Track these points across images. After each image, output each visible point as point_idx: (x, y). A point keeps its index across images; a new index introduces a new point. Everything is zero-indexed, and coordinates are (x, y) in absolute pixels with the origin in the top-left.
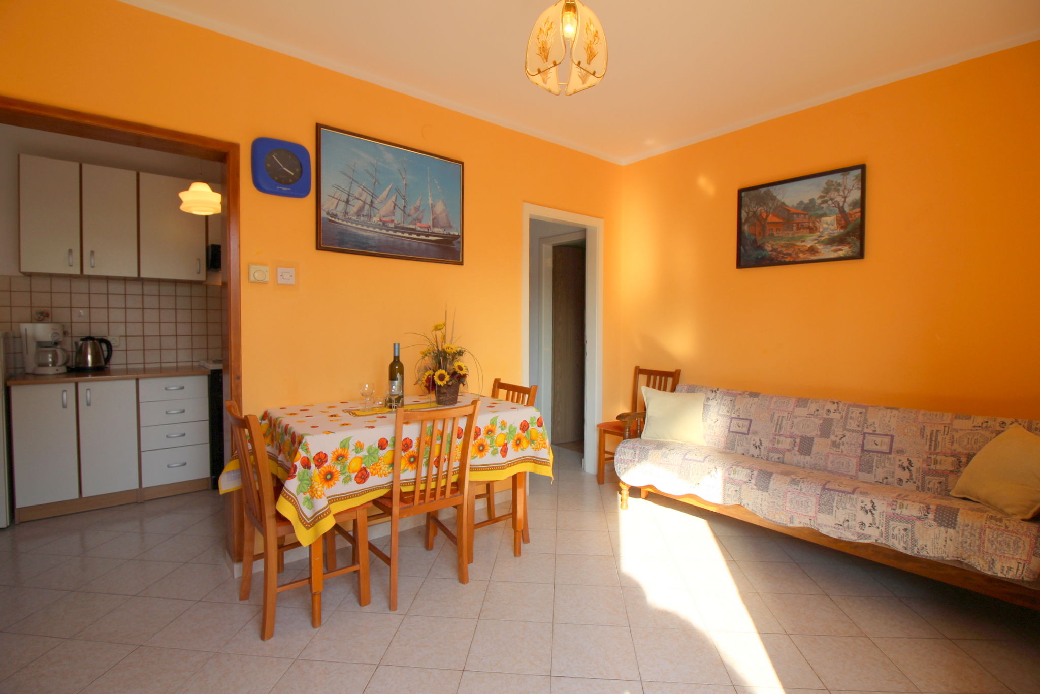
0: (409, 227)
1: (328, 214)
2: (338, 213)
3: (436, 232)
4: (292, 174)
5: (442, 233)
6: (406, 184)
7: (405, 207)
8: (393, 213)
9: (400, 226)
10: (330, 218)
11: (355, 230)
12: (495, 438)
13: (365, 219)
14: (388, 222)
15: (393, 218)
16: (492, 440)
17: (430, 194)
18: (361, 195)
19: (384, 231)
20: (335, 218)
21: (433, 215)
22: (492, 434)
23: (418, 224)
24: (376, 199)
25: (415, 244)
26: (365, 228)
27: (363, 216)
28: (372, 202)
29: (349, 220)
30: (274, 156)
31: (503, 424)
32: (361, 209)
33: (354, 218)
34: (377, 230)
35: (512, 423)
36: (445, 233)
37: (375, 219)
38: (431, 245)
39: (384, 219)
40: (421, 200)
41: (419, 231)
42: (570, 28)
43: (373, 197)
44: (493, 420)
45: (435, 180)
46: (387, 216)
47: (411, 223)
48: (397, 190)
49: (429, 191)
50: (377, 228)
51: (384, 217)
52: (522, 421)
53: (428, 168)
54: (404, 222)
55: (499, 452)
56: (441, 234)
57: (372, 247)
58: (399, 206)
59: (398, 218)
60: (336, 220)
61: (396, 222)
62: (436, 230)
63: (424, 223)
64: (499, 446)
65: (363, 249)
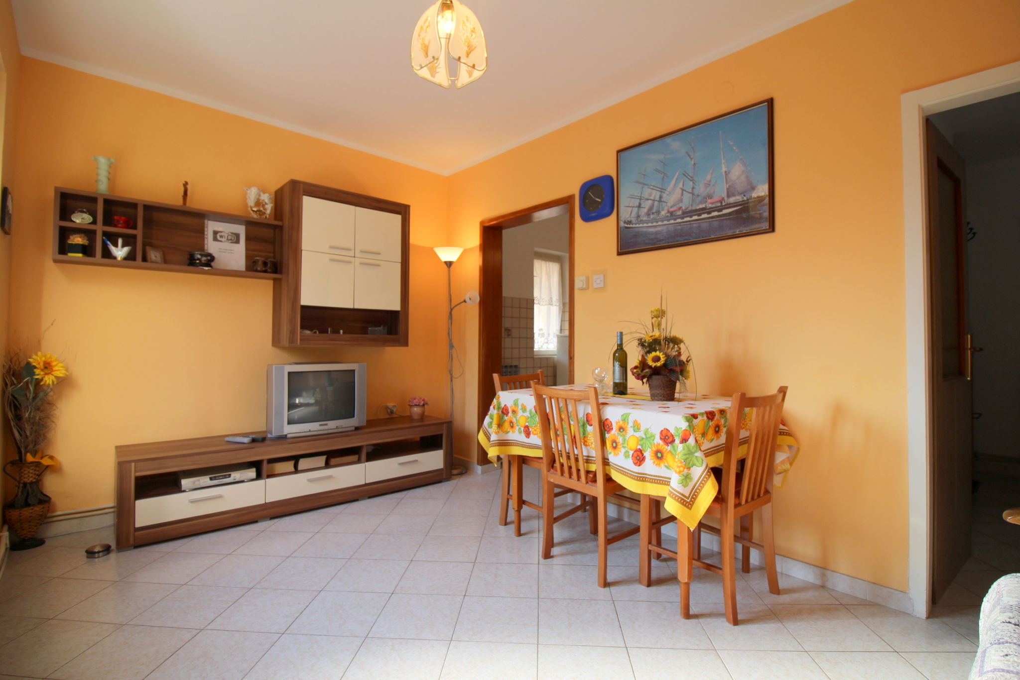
0: (698, 208)
1: (625, 222)
2: (633, 219)
3: (733, 202)
4: (600, 200)
5: (741, 200)
6: (694, 164)
7: (693, 188)
8: (681, 200)
9: (687, 210)
10: (626, 226)
11: (645, 230)
12: (627, 439)
13: (655, 216)
14: (675, 211)
15: (681, 205)
16: (624, 440)
17: (723, 161)
18: (650, 195)
19: (672, 222)
20: (630, 224)
21: (727, 183)
22: (624, 433)
23: (709, 201)
24: (664, 192)
25: (705, 225)
26: (655, 224)
27: (653, 213)
28: (661, 197)
29: (642, 222)
30: (590, 193)
31: (637, 427)
32: (651, 208)
33: (645, 219)
34: (666, 222)
35: (648, 427)
36: (745, 198)
37: (663, 213)
38: (727, 219)
39: (672, 210)
40: (712, 173)
41: (711, 208)
43: (661, 192)
44: (624, 416)
45: (729, 142)
46: (675, 205)
47: (701, 203)
48: (685, 175)
49: (722, 158)
50: (665, 220)
51: (671, 207)
52: (663, 429)
53: (720, 132)
54: (692, 205)
55: (631, 456)
56: (739, 202)
57: (661, 241)
58: (687, 190)
59: (686, 204)
60: (631, 226)
61: (684, 208)
62: (732, 200)
63: (716, 198)
64: (631, 450)
65: (652, 245)
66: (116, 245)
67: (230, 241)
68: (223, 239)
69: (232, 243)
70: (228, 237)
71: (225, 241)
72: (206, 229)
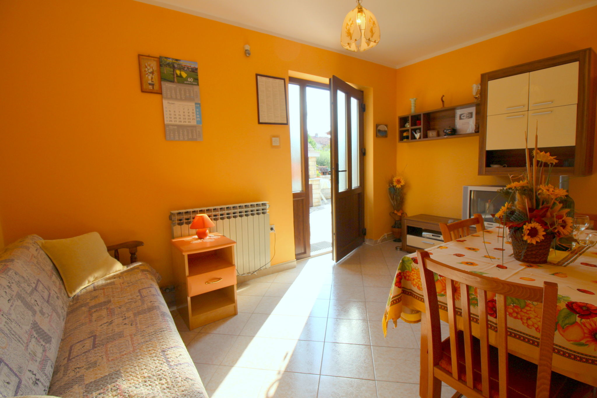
42: (361, 20)
66: (416, 133)
67: (468, 118)
68: (464, 118)
69: (469, 118)
70: (466, 116)
71: (465, 119)
72: (456, 115)
